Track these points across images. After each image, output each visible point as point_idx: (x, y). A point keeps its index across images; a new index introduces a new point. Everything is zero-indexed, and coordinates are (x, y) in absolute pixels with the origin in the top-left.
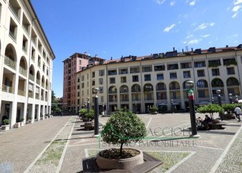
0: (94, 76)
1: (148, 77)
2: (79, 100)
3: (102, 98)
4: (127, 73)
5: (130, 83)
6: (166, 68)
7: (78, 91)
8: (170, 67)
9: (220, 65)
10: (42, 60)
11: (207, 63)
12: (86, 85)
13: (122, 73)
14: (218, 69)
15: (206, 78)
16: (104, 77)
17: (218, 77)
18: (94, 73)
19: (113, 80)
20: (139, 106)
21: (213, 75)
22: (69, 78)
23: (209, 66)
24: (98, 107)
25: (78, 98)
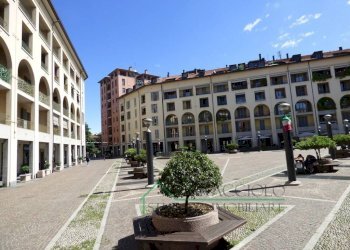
0: (143, 101)
1: (222, 100)
2: (124, 136)
3: (157, 132)
4: (191, 95)
5: (196, 110)
6: (249, 86)
7: (122, 123)
8: (255, 83)
9: (330, 77)
10: (70, 81)
11: (310, 75)
12: (132, 115)
13: (184, 96)
14: (327, 84)
15: (308, 98)
16: (159, 103)
17: (327, 95)
18: (143, 97)
19: (171, 107)
20: (210, 141)
21: (320, 92)
22: (109, 106)
23: (314, 79)
24: (152, 146)
25: (122, 134)
